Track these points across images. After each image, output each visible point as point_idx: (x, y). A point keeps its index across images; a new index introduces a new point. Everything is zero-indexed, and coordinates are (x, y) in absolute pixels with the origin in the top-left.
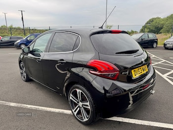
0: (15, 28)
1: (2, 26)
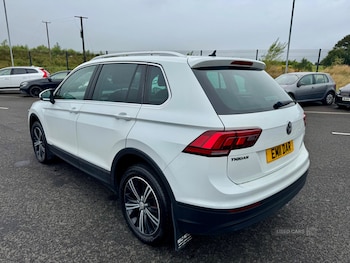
1: (40, 48)
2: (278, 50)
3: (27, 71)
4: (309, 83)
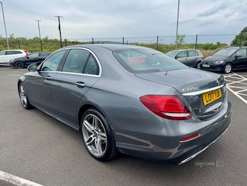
0: (50, 41)
1: (35, 39)
3: (16, 53)
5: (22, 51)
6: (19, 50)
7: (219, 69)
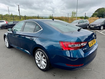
2: (75, 13)
4: (81, 23)
5: (4, 21)
6: (3, 20)
7: (98, 28)
